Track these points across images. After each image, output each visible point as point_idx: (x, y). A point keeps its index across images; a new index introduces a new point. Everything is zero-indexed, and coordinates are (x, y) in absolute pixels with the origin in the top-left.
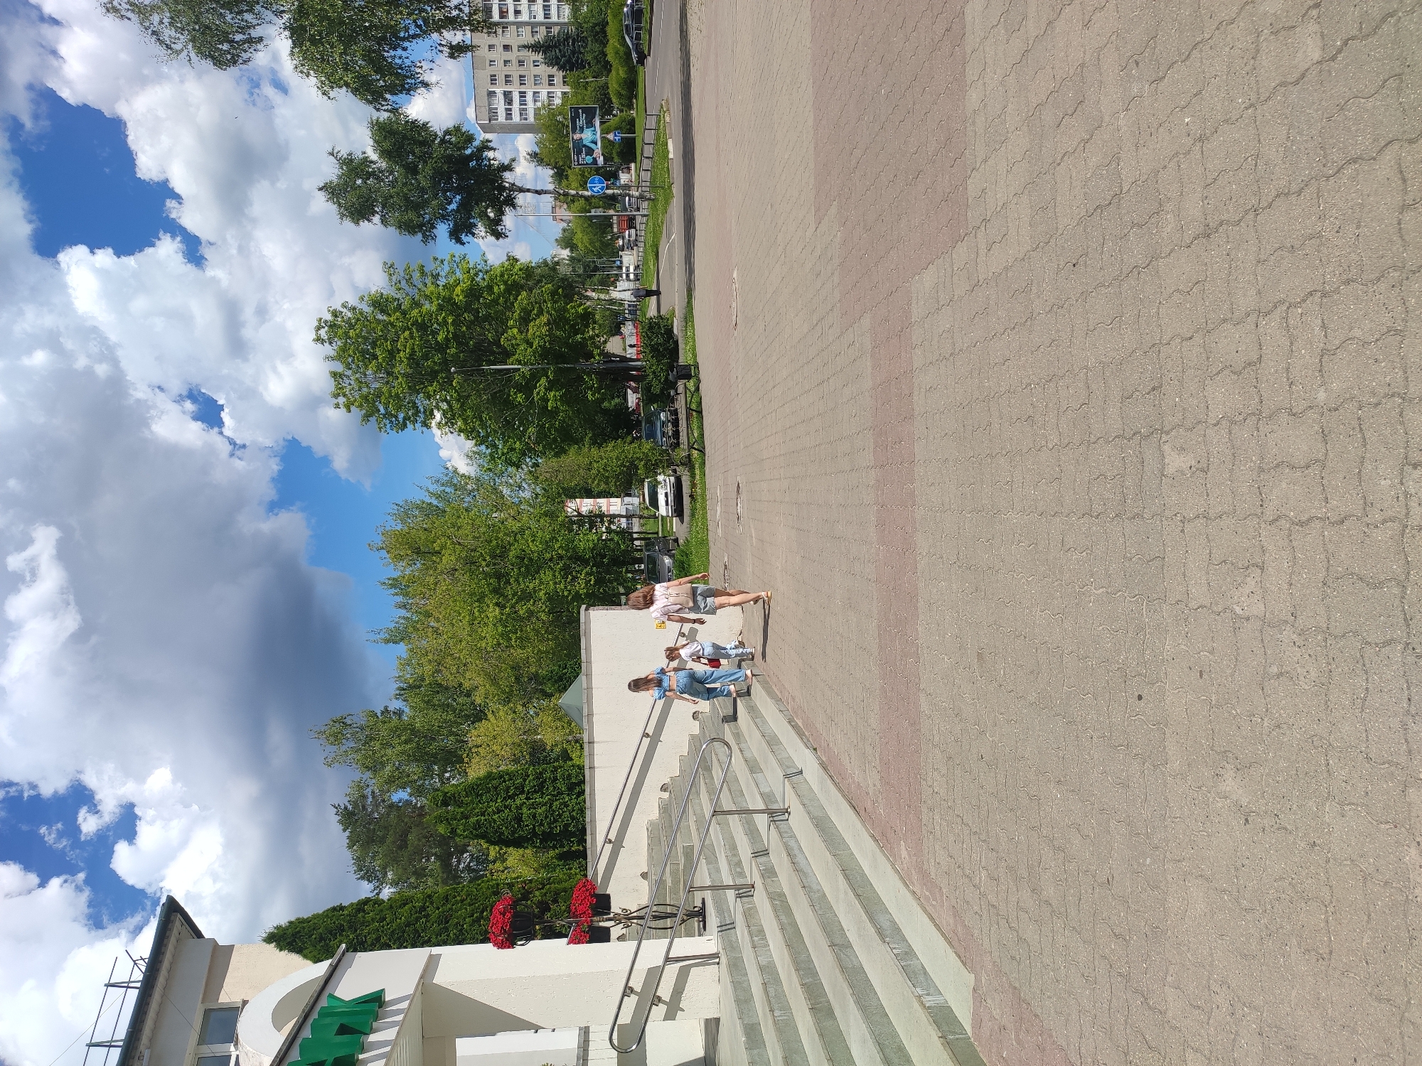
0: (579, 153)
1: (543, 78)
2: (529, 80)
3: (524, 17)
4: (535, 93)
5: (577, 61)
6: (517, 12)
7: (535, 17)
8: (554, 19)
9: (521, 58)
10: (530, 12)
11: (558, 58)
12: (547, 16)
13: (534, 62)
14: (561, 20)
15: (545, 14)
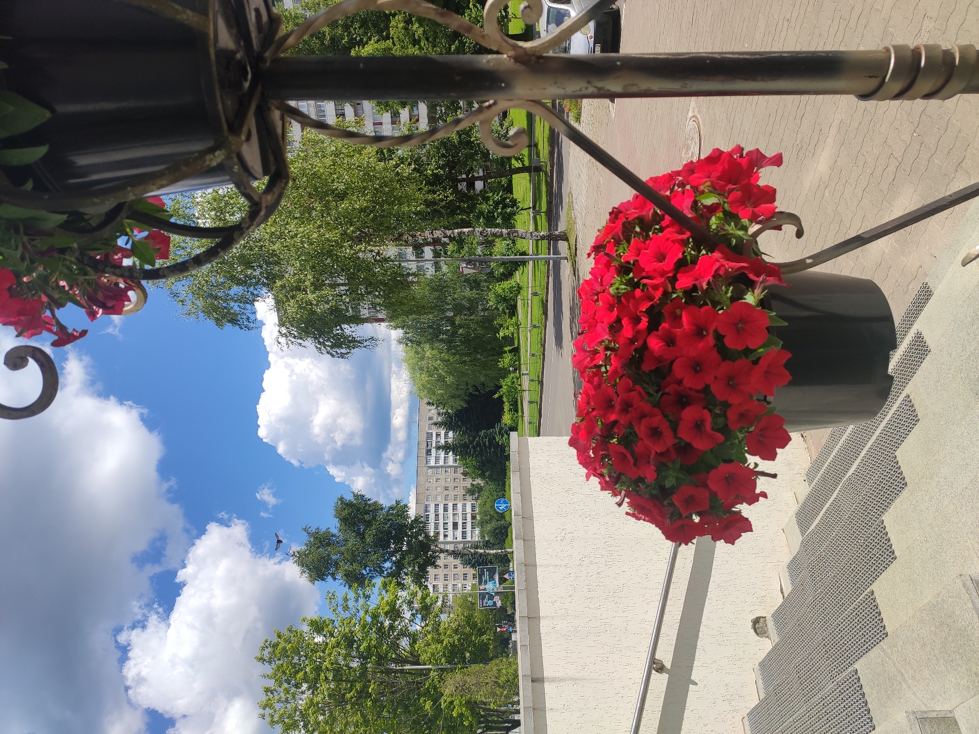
0: (483, 598)
1: (460, 576)
2: (450, 577)
3: (450, 539)
4: (454, 585)
5: (483, 561)
6: (446, 536)
7: (456, 538)
8: (469, 539)
9: (446, 564)
10: (454, 535)
11: (470, 560)
12: (464, 537)
13: (454, 565)
14: (474, 539)
15: (463, 536)
